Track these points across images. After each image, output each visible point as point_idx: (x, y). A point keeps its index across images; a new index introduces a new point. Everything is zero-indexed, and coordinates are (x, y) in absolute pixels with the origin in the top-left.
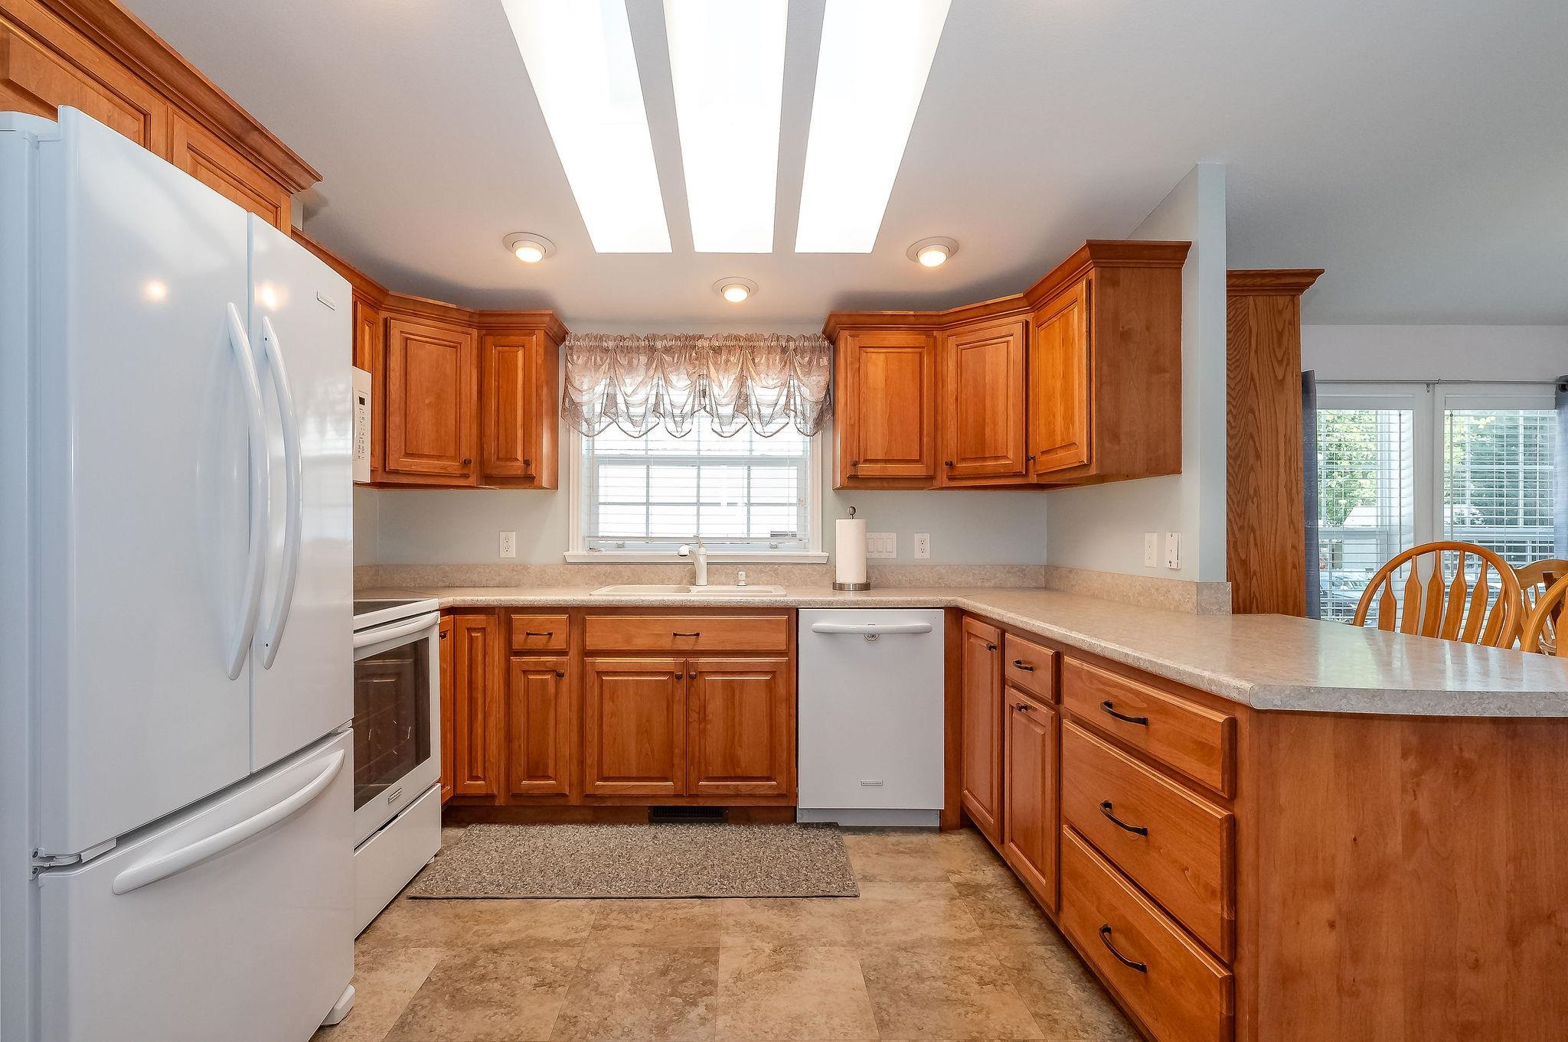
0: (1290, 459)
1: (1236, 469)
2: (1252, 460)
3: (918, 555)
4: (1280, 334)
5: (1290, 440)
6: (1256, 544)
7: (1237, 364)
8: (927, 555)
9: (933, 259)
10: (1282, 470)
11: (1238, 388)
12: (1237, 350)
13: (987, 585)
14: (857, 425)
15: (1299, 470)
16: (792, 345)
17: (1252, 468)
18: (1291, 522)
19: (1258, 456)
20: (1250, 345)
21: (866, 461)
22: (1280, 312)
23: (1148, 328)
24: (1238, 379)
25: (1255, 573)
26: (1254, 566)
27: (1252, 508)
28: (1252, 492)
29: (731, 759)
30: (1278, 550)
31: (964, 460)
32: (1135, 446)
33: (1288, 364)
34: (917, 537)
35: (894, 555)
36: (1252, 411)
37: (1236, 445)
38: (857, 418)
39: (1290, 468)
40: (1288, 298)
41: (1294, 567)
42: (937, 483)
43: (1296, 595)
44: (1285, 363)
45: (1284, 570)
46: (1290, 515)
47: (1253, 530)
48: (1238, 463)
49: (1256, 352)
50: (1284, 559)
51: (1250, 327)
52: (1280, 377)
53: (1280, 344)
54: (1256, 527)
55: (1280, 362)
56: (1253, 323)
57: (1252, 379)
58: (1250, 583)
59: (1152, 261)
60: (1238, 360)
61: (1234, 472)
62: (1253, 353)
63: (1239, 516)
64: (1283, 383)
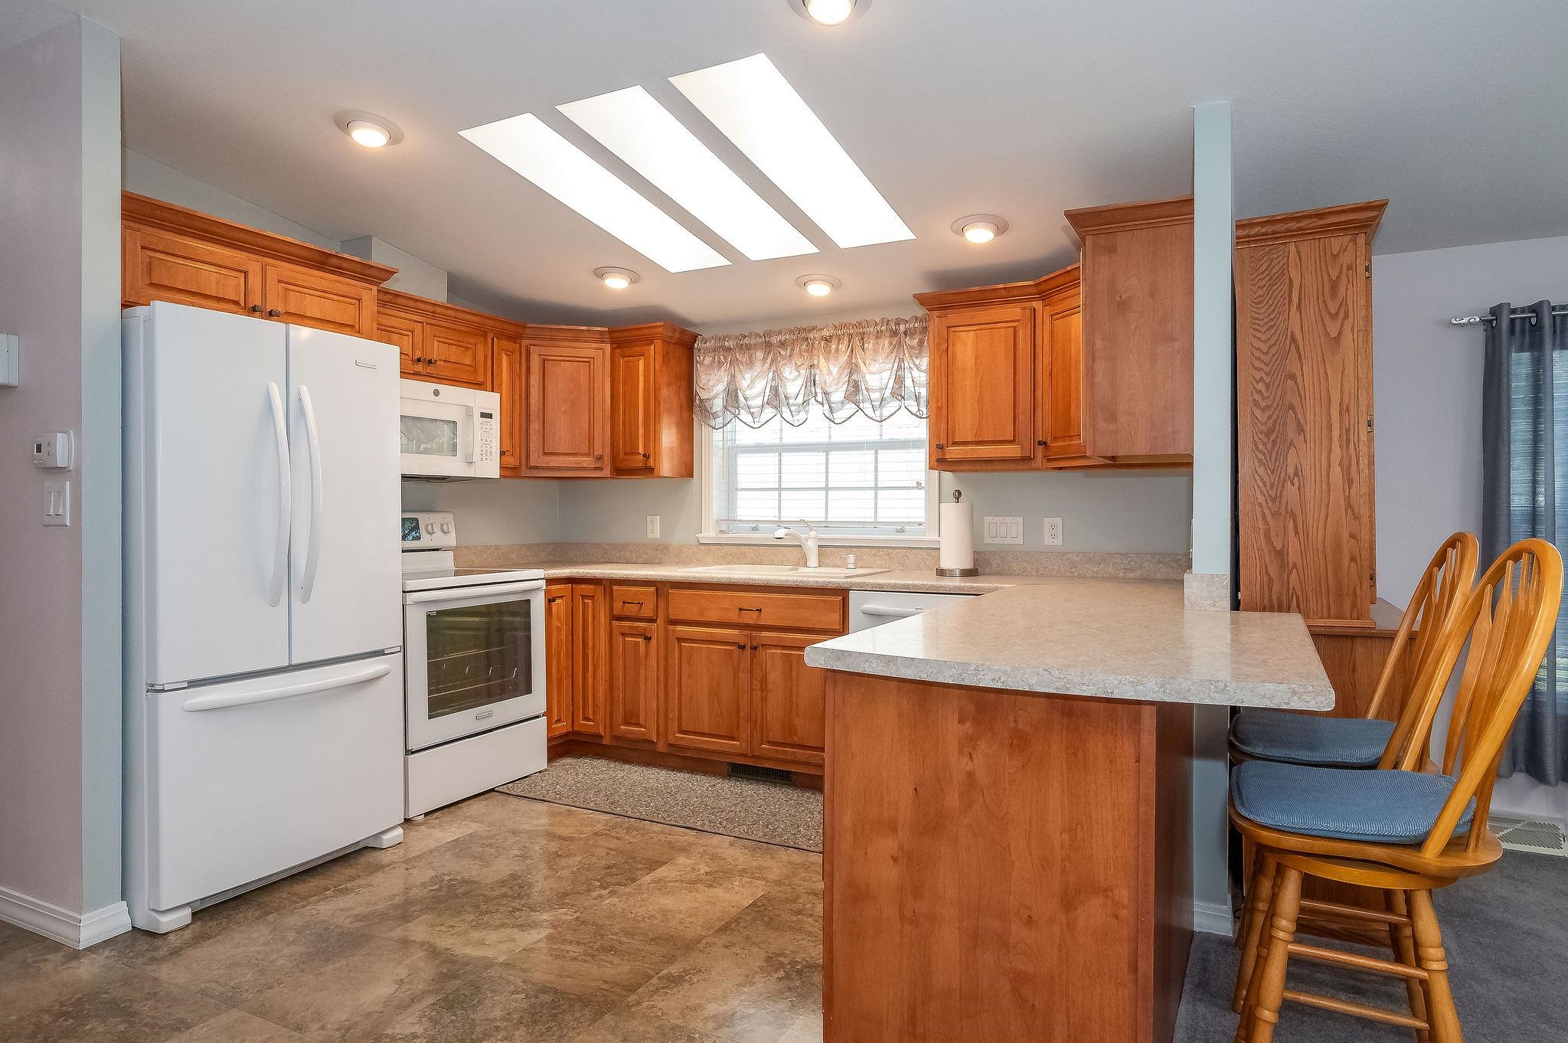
0: (1348, 431)
1: (1269, 446)
2: (1291, 434)
3: (1048, 541)
4: (1334, 285)
5: (1348, 410)
6: (1297, 533)
7: (1272, 324)
8: (1059, 542)
9: (980, 236)
10: (1337, 445)
11: (1273, 351)
12: (1273, 307)
13: (1131, 575)
14: (944, 408)
15: (1361, 443)
16: (902, 328)
17: (1292, 443)
18: (1349, 506)
19: (1301, 430)
20: (1290, 301)
21: (955, 443)
22: (1335, 257)
23: (1152, 295)
24: (1273, 341)
25: (1295, 566)
26: (1293, 557)
27: (1291, 490)
28: (1291, 471)
29: (789, 727)
30: (1328, 539)
31: (1055, 439)
32: (1135, 424)
33: (1346, 317)
34: (1047, 521)
35: (1020, 541)
36: (1293, 377)
37: (1269, 418)
38: (945, 401)
39: (1348, 441)
40: (1347, 239)
41: (1353, 559)
42: (1034, 465)
43: (1355, 594)
44: (1341, 315)
45: (1337, 563)
46: (1348, 499)
47: (1293, 515)
48: (1272, 438)
49: (1299, 307)
50: (1338, 548)
51: (1291, 280)
52: (1334, 334)
53: (1336, 296)
54: (1298, 512)
55: (1334, 317)
56: (1295, 275)
57: (1293, 340)
58: (1289, 578)
59: (1151, 221)
60: (1272, 319)
61: (1266, 448)
62: (1294, 308)
63: (1274, 500)
64: (1337, 339)
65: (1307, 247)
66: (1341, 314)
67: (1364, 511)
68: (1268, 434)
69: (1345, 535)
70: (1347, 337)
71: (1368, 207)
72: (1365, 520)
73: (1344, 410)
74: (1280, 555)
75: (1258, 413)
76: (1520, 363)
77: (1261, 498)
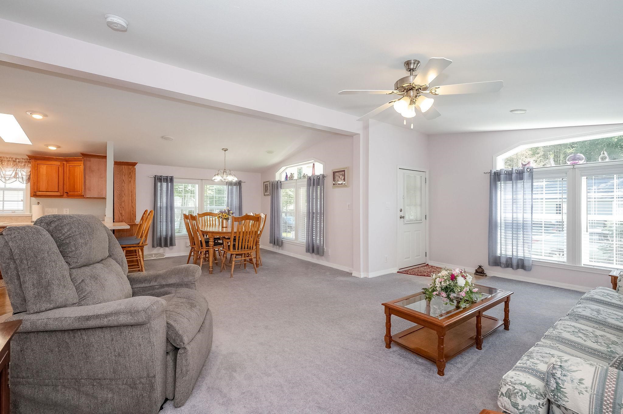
0: (132, 195)
2: (123, 195)
4: (130, 173)
6: (124, 210)
7: (120, 178)
9: (52, 148)
10: (130, 197)
11: (120, 182)
12: (120, 175)
14: (36, 182)
15: (134, 197)
16: (18, 160)
18: (132, 206)
19: (125, 195)
22: (130, 169)
23: (98, 170)
24: (120, 180)
26: (123, 214)
27: (123, 204)
28: (123, 201)
33: (132, 178)
34: (64, 209)
37: (120, 192)
38: (36, 181)
39: (132, 197)
40: (132, 167)
41: (133, 214)
42: (63, 197)
43: (133, 219)
45: (130, 215)
50: (130, 212)
51: (123, 171)
53: (130, 174)
54: (124, 207)
55: (130, 178)
57: (124, 181)
58: (123, 217)
59: (99, 158)
61: (119, 197)
62: (124, 176)
63: (120, 205)
64: (130, 181)
65: (126, 166)
66: (131, 177)
67: (134, 207)
68: (119, 195)
69: (131, 210)
70: (132, 181)
71: (135, 163)
72: (134, 208)
73: (131, 192)
74: (121, 214)
75: (118, 191)
76: (159, 184)
77: (118, 205)
